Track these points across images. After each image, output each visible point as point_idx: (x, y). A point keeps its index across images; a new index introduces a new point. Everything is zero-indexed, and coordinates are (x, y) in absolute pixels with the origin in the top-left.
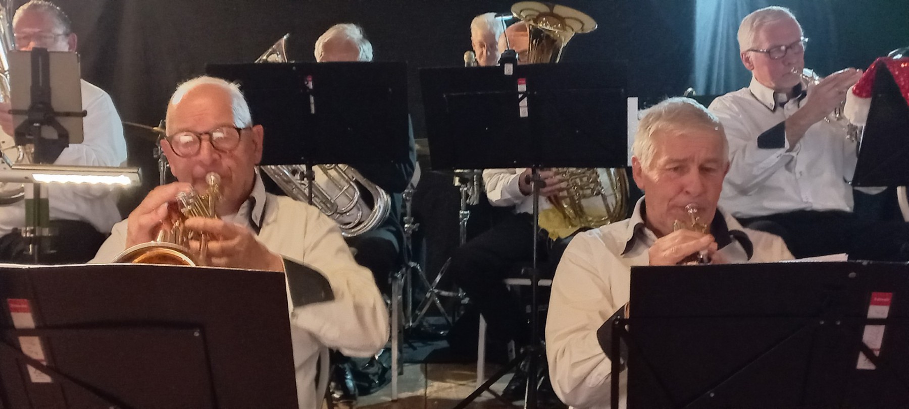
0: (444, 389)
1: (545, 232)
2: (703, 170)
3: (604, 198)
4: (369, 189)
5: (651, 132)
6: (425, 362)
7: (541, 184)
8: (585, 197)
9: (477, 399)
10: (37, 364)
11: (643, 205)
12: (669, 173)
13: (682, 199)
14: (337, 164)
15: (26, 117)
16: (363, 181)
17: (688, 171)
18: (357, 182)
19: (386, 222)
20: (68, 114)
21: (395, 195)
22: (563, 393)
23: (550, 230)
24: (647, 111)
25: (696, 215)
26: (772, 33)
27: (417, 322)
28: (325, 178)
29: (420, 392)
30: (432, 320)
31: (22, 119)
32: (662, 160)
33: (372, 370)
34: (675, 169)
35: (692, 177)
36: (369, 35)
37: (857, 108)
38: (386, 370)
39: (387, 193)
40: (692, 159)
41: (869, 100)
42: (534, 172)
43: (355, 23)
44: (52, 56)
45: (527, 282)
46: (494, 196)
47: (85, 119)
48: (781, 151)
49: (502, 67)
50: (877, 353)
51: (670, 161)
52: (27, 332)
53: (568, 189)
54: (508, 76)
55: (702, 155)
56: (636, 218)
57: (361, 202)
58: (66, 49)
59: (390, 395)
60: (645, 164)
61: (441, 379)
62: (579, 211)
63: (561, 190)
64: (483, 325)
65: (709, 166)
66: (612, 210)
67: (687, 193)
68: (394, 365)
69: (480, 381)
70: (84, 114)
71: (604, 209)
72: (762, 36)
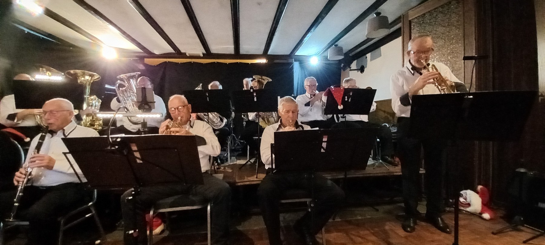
0: (240, 162)
1: (261, 126)
2: (293, 112)
3: (274, 118)
4: (222, 118)
5: (282, 104)
6: (236, 156)
7: (260, 116)
8: (270, 118)
9: (247, 164)
10: (138, 158)
11: (281, 120)
12: (286, 113)
13: (289, 119)
14: (214, 112)
15: (141, 103)
16: (221, 116)
17: (290, 112)
18: (219, 117)
19: (226, 125)
20: (151, 102)
21: (228, 119)
22: (264, 162)
23: (262, 126)
24: (281, 99)
25: (292, 122)
26: (310, 82)
27: (235, 147)
28: (212, 116)
29: (235, 163)
30: (238, 147)
31: (139, 104)
32: (285, 110)
33: (224, 158)
34: (287, 112)
35: (291, 114)
36: (221, 84)
37: (324, 98)
38: (227, 158)
39: (226, 119)
40: (290, 110)
41: (327, 97)
42: (258, 113)
43: (218, 81)
44: (147, 89)
45: (257, 138)
46: (250, 118)
47: (155, 103)
48: (309, 107)
49: (250, 90)
50: (325, 148)
51: (286, 111)
52: (135, 151)
53: (266, 116)
54: (252, 92)
55: (293, 109)
56: (279, 123)
57: (220, 121)
58: (151, 87)
59: (228, 164)
60: (281, 111)
61: (240, 160)
62: (268, 121)
63: (265, 116)
64: (248, 147)
65: (294, 111)
66: (276, 121)
67: (290, 117)
68: (229, 157)
69: (248, 159)
70: (155, 102)
71: (274, 121)
72: (308, 83)
